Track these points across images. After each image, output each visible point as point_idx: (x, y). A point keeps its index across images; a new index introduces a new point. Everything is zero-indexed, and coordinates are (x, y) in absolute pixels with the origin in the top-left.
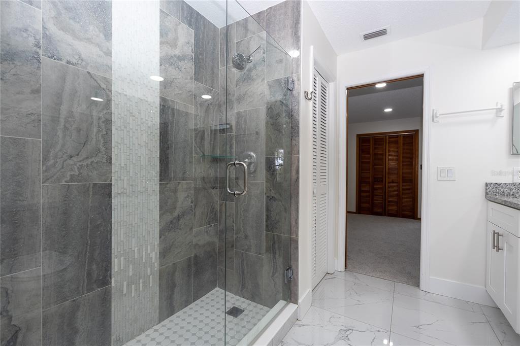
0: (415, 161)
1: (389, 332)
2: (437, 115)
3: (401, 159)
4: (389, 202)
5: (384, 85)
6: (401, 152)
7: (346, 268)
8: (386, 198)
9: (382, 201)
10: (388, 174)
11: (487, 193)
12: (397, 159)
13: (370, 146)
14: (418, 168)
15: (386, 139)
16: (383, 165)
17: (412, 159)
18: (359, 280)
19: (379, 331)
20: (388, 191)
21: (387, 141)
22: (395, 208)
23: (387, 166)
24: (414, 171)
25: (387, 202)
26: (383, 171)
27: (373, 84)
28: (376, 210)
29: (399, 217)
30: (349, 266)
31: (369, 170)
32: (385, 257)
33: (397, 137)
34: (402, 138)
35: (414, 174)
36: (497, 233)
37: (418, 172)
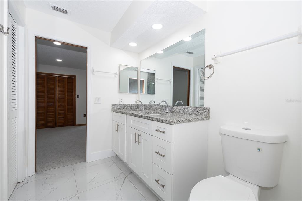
0: (74, 93)
1: (77, 194)
2: (94, 71)
3: (66, 91)
4: (59, 118)
5: (59, 44)
6: (66, 87)
7: (35, 172)
8: (57, 115)
9: (54, 118)
10: (58, 100)
11: (112, 109)
12: (64, 92)
13: (44, 81)
14: (76, 97)
15: (56, 79)
16: (54, 95)
17: (72, 91)
18: (49, 174)
19: (71, 198)
20: (58, 111)
21: (57, 80)
22: (63, 121)
23: (57, 95)
24: (73, 98)
25: (57, 118)
26: (54, 99)
27: (52, 41)
28: (49, 124)
29: (65, 126)
30: (38, 169)
31: (44, 98)
32: (63, 152)
33: (64, 78)
34: (66, 79)
35: (73, 101)
36: (117, 125)
37: (76, 99)
